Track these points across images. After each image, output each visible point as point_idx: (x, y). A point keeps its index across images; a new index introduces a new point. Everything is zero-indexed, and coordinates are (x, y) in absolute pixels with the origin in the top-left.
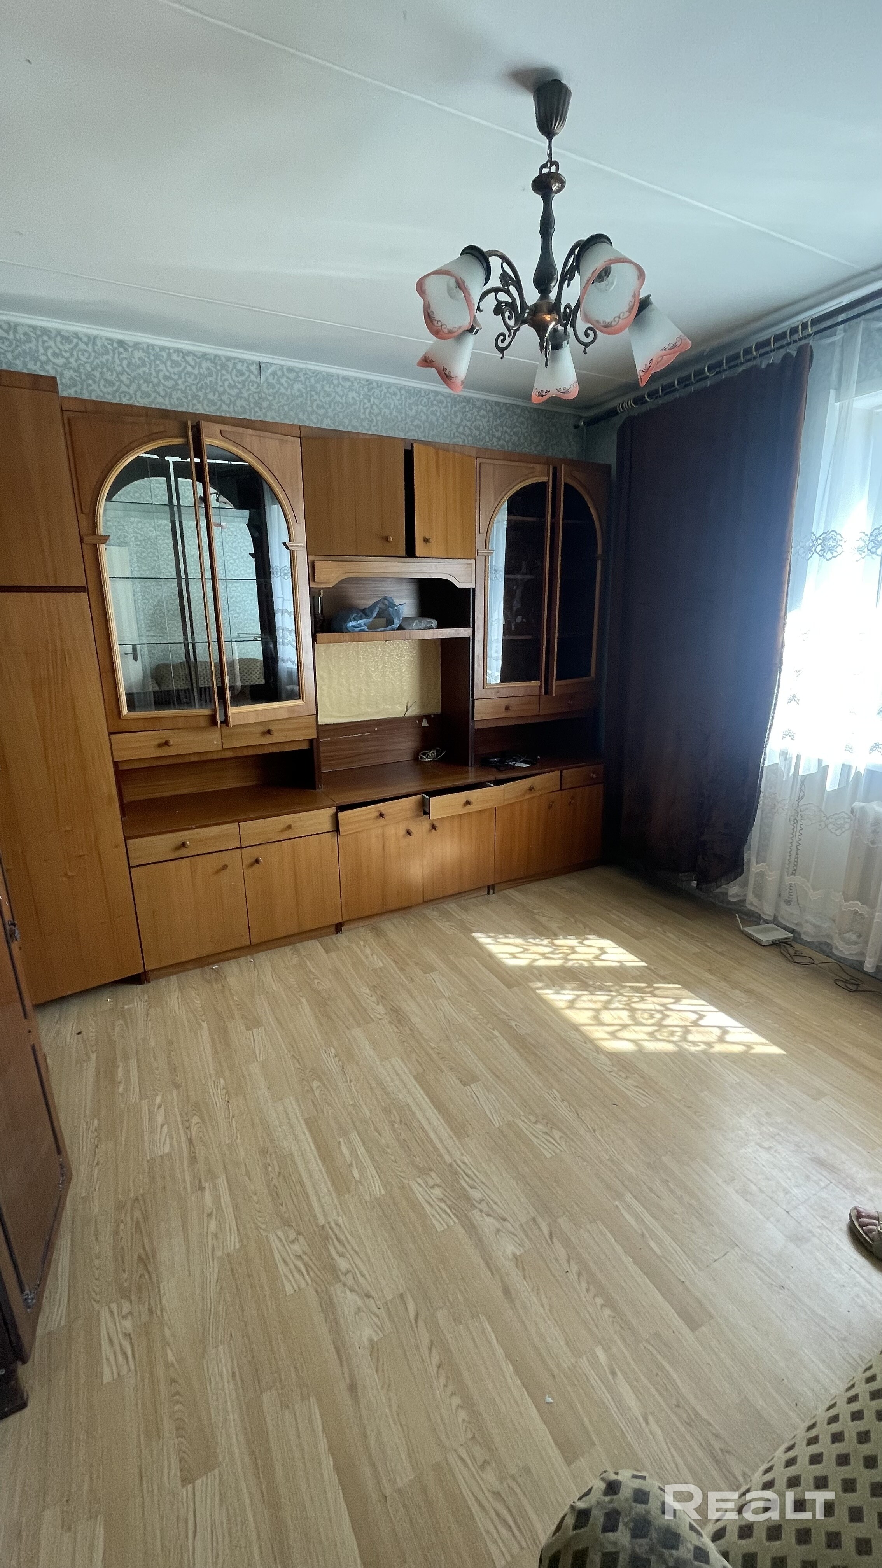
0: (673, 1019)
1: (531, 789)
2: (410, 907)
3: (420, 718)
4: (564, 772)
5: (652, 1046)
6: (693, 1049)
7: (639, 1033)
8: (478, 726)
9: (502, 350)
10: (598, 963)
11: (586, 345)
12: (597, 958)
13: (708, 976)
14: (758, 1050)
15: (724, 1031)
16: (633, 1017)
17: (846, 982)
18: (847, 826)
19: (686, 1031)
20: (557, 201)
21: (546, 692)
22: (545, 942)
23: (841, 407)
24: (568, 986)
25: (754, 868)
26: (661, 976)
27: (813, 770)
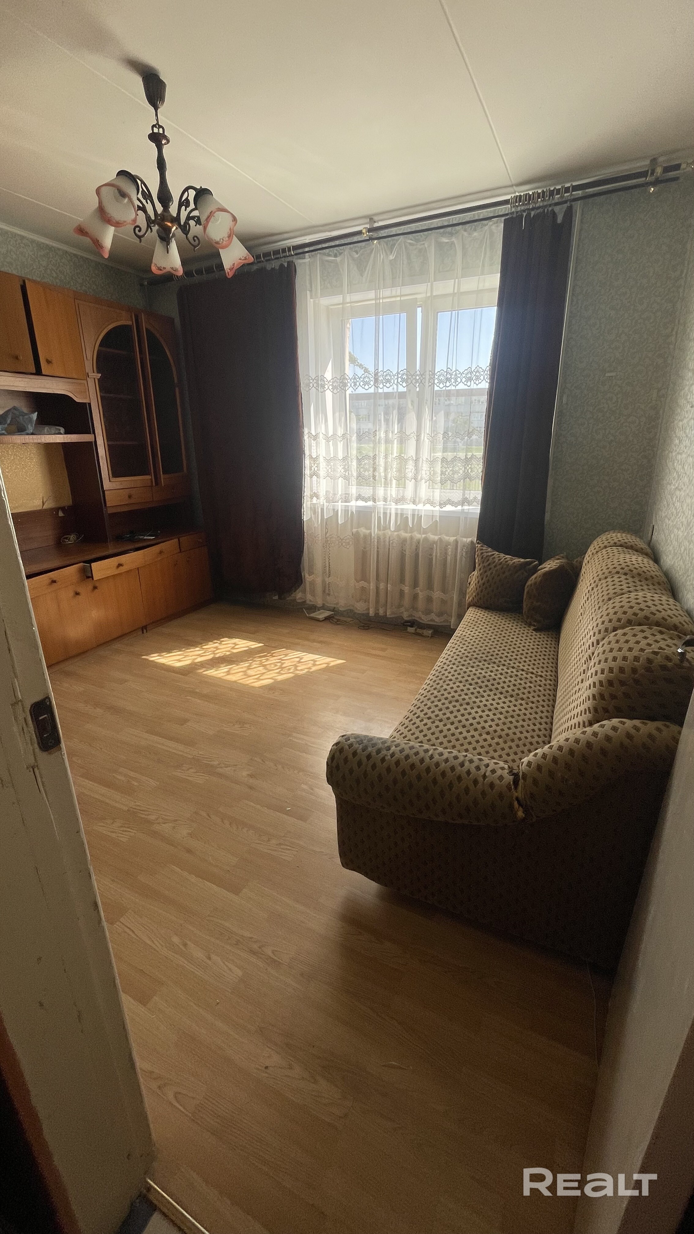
0: (287, 664)
1: (161, 552)
2: (87, 651)
3: (57, 509)
4: (181, 539)
5: (280, 678)
6: (301, 672)
7: (272, 674)
8: (110, 511)
9: (140, 237)
10: (235, 651)
11: (195, 247)
12: (233, 648)
13: (297, 640)
14: (332, 664)
15: (314, 661)
16: (266, 669)
17: (363, 626)
18: (351, 543)
19: (296, 667)
20: (165, 150)
21: (157, 484)
22: (198, 649)
23: (314, 302)
24: (222, 665)
25: (308, 578)
26: (273, 647)
27: (331, 514)
